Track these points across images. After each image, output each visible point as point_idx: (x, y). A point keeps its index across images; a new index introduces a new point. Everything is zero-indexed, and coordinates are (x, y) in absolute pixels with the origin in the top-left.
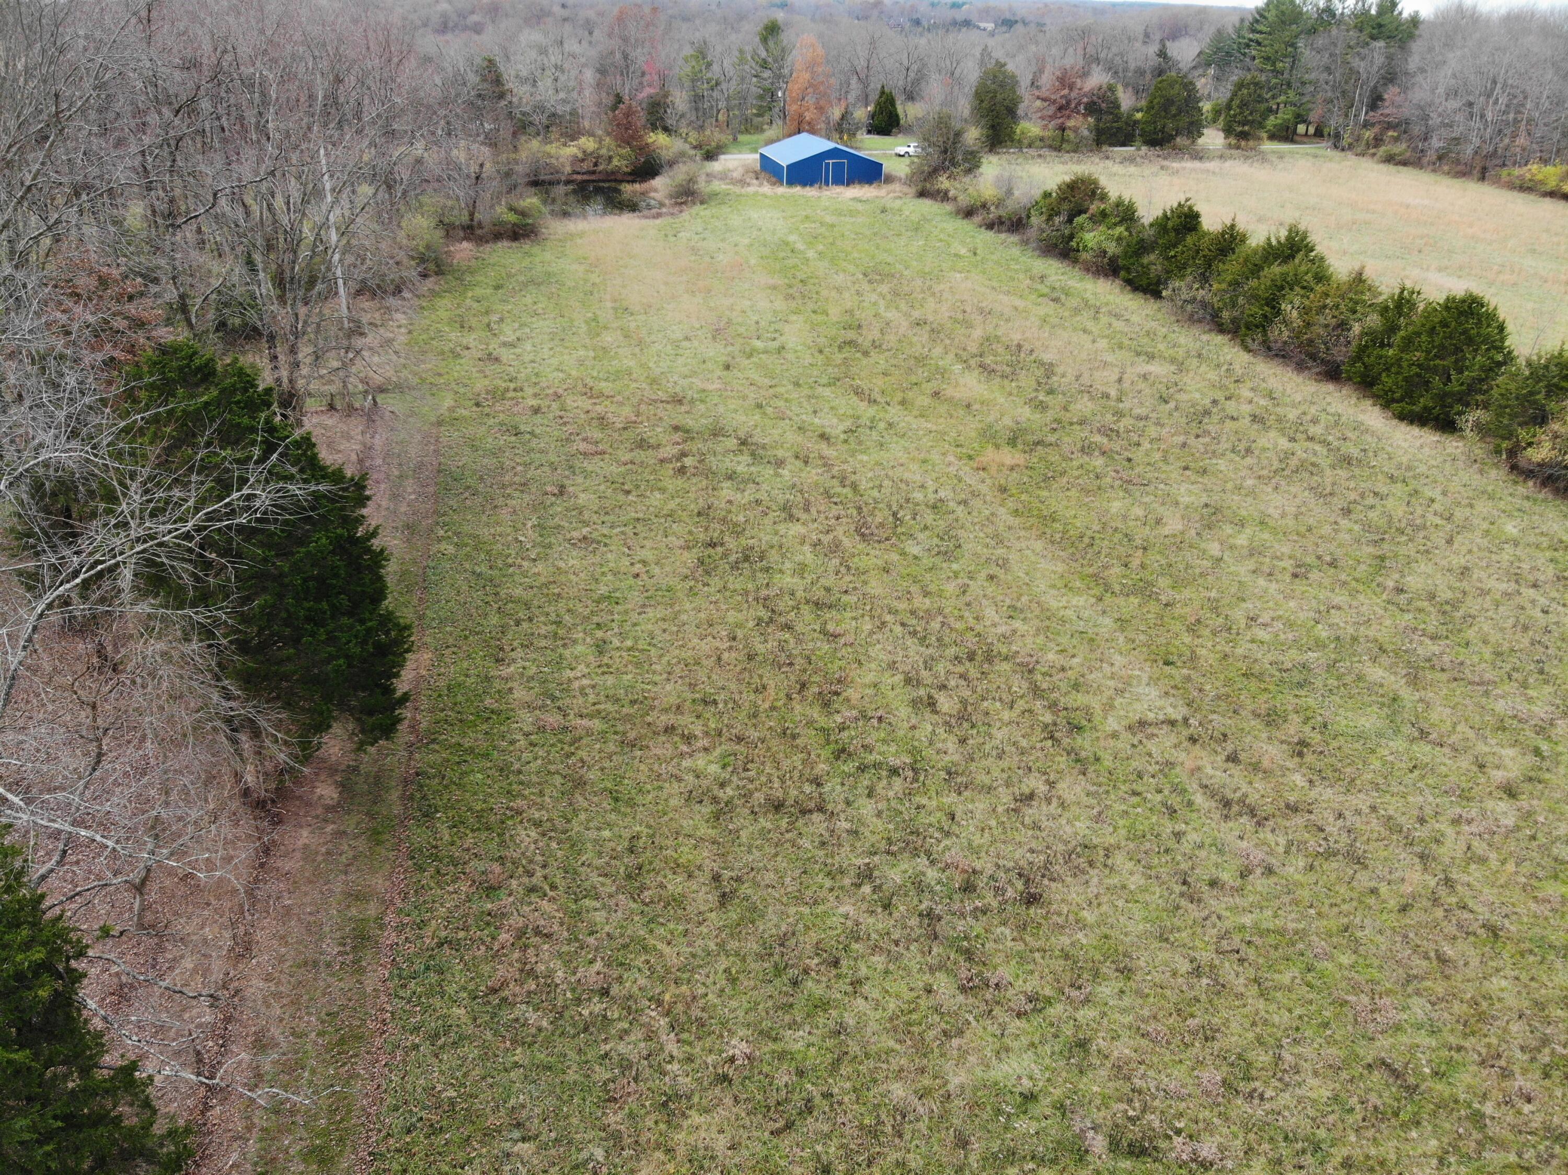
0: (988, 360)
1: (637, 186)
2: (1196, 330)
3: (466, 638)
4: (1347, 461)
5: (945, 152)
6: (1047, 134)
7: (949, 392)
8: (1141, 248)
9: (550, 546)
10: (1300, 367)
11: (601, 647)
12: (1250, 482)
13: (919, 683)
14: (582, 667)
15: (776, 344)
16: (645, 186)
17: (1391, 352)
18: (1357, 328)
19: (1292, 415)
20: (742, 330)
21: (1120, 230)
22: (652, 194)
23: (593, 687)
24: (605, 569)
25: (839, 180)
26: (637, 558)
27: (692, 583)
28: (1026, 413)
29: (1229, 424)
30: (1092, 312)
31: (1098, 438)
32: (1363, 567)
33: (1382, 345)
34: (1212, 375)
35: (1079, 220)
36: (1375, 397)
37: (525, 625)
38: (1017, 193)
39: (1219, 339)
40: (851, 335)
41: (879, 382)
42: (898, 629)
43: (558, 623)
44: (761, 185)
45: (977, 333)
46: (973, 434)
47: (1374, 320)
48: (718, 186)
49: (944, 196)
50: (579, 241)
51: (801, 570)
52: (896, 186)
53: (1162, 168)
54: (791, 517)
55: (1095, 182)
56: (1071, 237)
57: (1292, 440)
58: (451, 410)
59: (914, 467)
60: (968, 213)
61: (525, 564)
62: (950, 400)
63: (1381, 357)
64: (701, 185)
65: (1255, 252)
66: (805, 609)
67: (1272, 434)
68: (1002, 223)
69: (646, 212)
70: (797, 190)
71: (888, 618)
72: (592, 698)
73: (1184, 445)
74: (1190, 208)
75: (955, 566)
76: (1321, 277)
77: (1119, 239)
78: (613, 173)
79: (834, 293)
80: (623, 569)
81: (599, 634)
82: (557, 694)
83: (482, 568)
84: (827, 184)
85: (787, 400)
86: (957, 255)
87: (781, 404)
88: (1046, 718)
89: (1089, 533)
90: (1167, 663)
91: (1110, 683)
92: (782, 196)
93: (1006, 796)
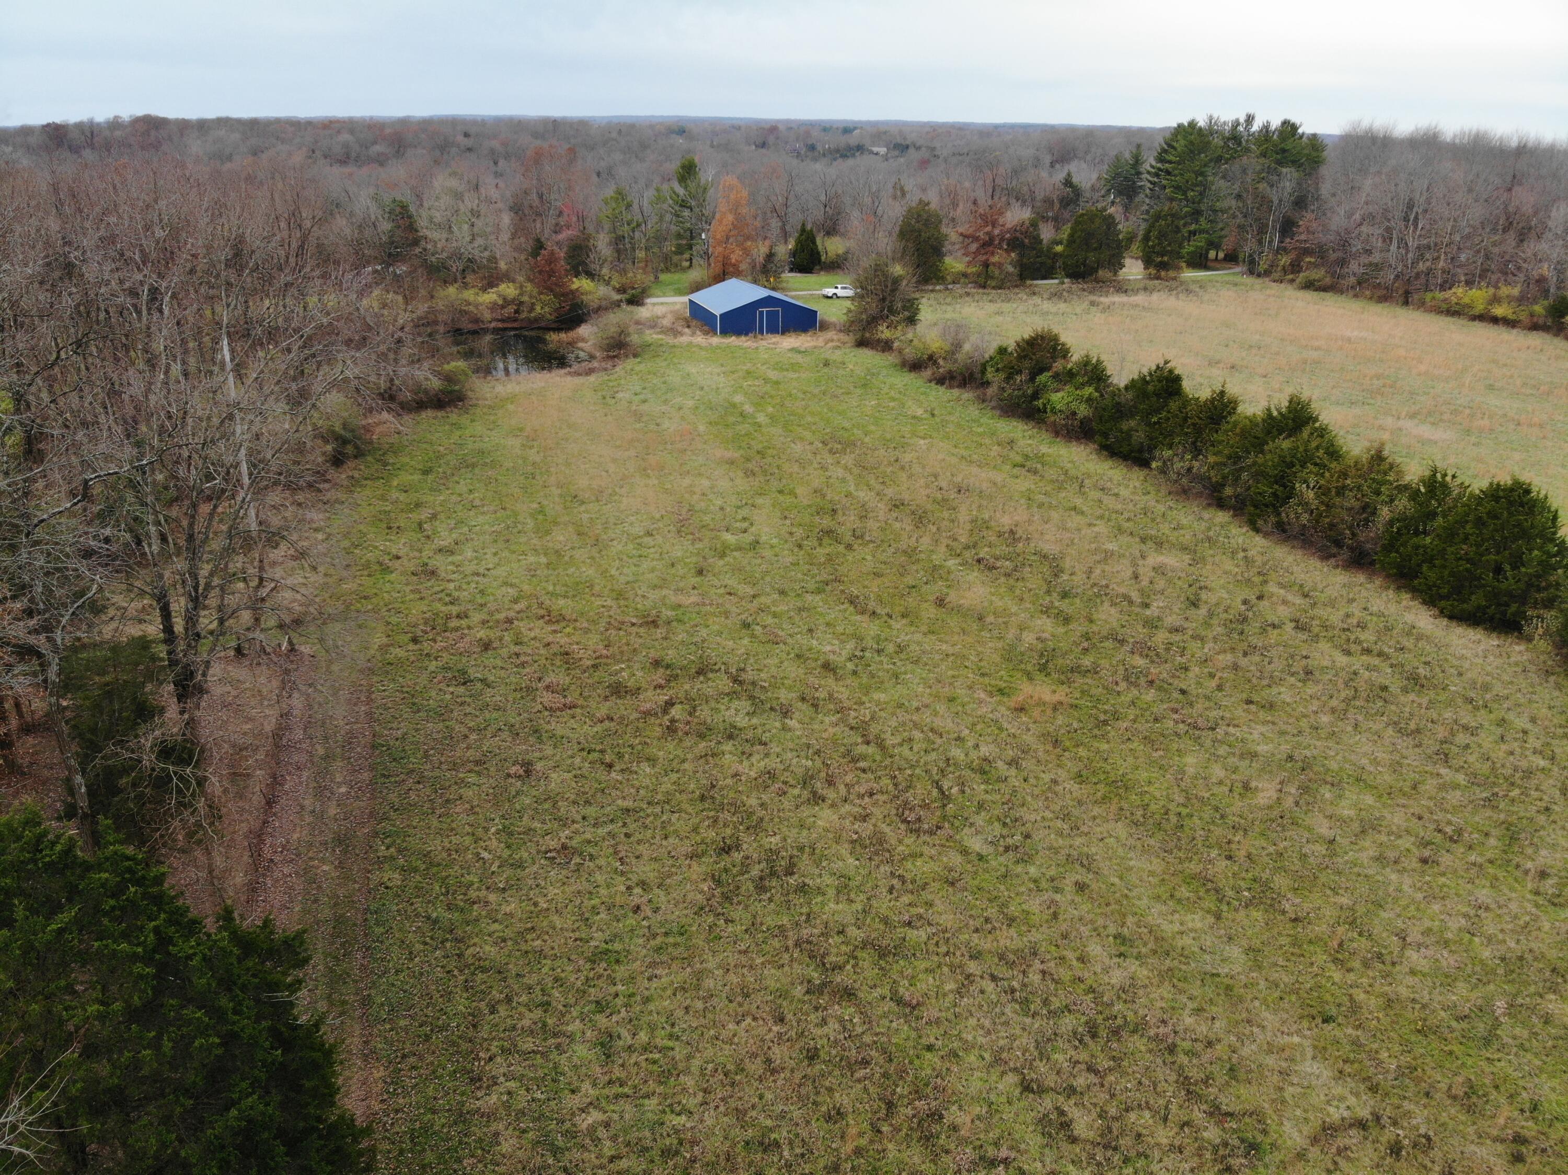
0: (984, 553)
1: (563, 336)
2: (1194, 507)
3: (427, 1038)
4: (1415, 681)
5: (884, 299)
6: (969, 270)
7: (953, 597)
8: (1119, 411)
9: (520, 865)
10: (1326, 556)
11: (606, 1045)
12: (1325, 719)
13: (1042, 1091)
14: (586, 1086)
15: (748, 538)
16: (572, 335)
17: (1428, 540)
18: (1385, 513)
19: (1335, 617)
20: (707, 519)
21: (1089, 391)
22: (580, 345)
23: (607, 1125)
24: (596, 902)
25: (773, 330)
26: (635, 878)
27: (711, 919)
28: (1046, 625)
29: (1274, 634)
30: (1076, 486)
31: (1139, 662)
32: (1492, 841)
33: (1417, 533)
34: (1229, 565)
35: (1043, 378)
36: (1415, 592)
37: (503, 1010)
38: (967, 347)
39: (1222, 517)
40: (826, 522)
41: (874, 586)
42: (989, 986)
43: (546, 1006)
44: (693, 334)
45: (963, 516)
46: (996, 658)
47: (1403, 503)
48: (651, 336)
49: (886, 346)
50: (511, 407)
51: (844, 889)
52: (831, 334)
54: (817, 799)
55: (1055, 339)
56: (1036, 396)
57: (1348, 653)
58: (384, 649)
59: (941, 708)
60: (915, 366)
61: (492, 897)
62: (958, 610)
63: (1417, 547)
64: (634, 339)
65: (1252, 420)
66: (866, 958)
67: (1324, 645)
68: (952, 378)
69: (576, 367)
70: (732, 340)
71: (973, 967)
72: (608, 1149)
73: (1236, 667)
74: (1171, 371)
75: (1032, 870)
76: (1334, 453)
77: (1089, 400)
78: (536, 321)
79: (796, 468)
80: (619, 900)
81: (602, 1021)
82: (560, 1141)
83: (438, 912)
84: (761, 332)
85: (775, 615)
86: (914, 417)
87: (769, 620)
88: (1212, 1134)
89: (1172, 806)
90: (1326, 1021)
91: (1270, 1061)
92: (718, 347)
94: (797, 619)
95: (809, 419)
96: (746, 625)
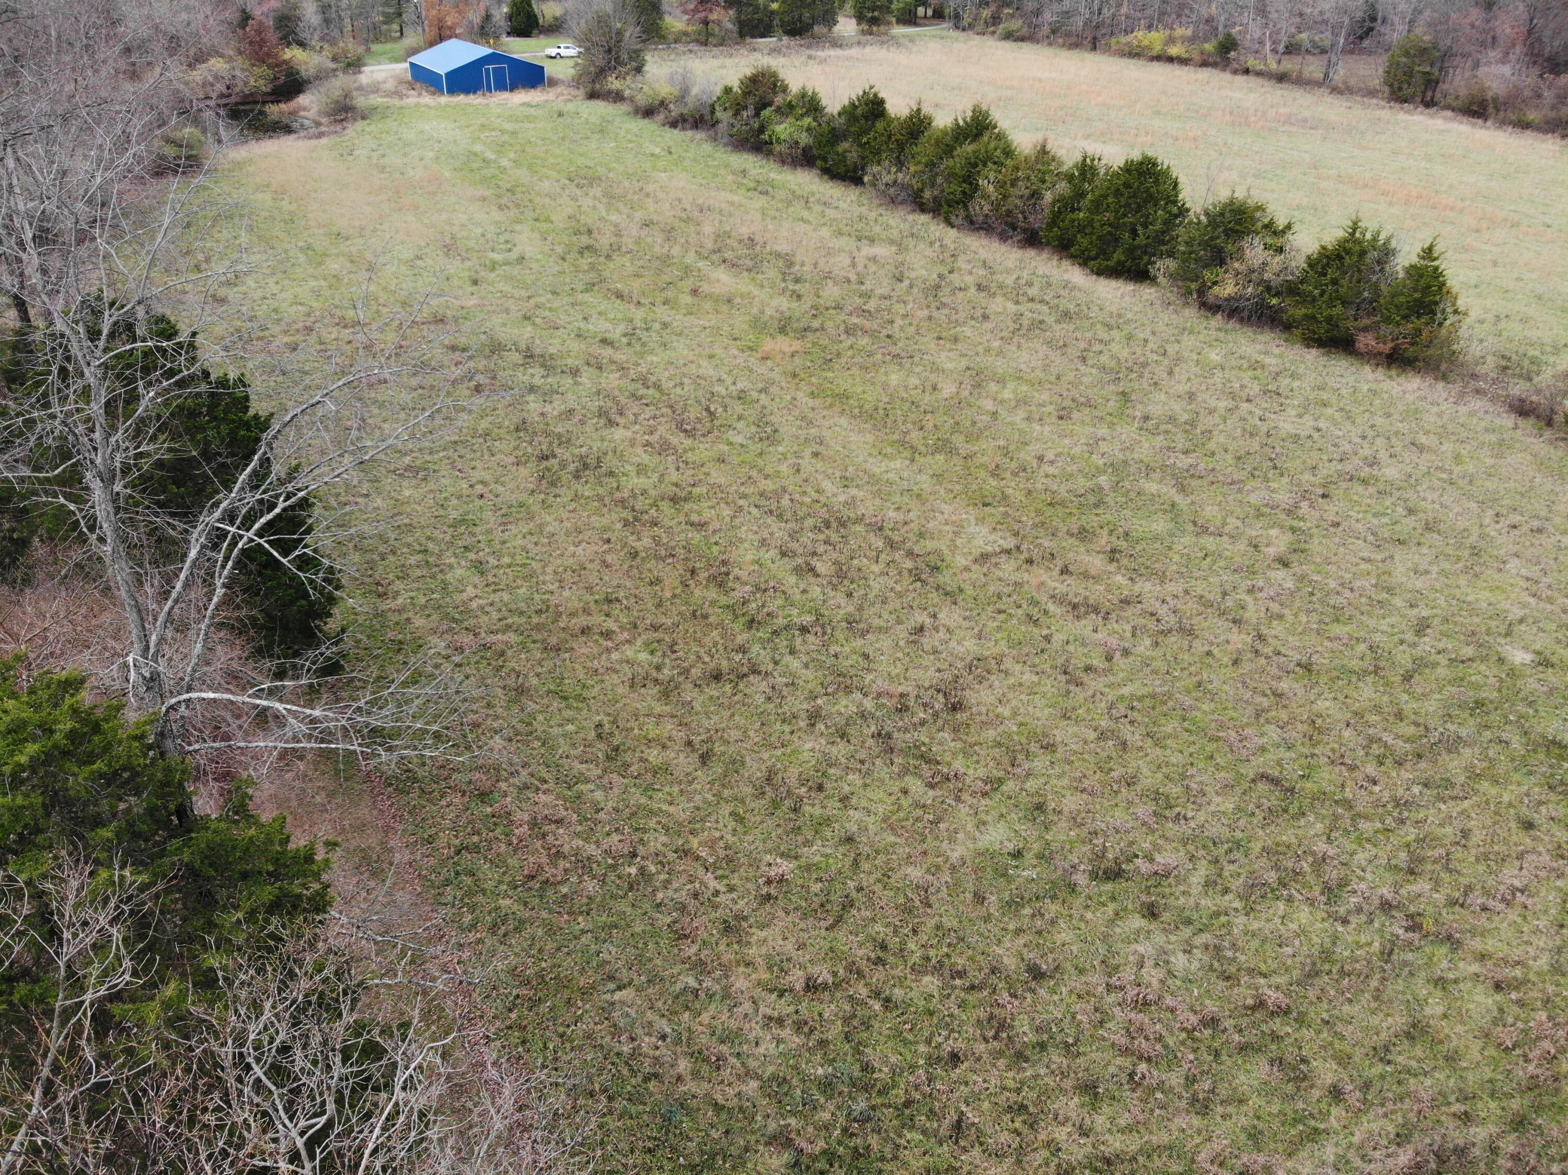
0: (728, 255)
1: (283, 106)
2: (901, 212)
4: (1066, 316)
5: (609, 51)
6: (690, 29)
7: (705, 288)
8: (834, 136)
9: (377, 480)
10: (1003, 238)
11: (479, 567)
12: (996, 344)
14: (470, 589)
15: (514, 255)
16: (292, 105)
17: (1081, 215)
18: (1048, 197)
19: (1010, 280)
20: (471, 243)
21: (807, 121)
22: (302, 113)
23: (492, 604)
25: (501, 86)
26: (474, 480)
27: (542, 496)
28: (784, 303)
29: (960, 295)
30: (803, 202)
31: (855, 320)
32: (1111, 403)
33: (1073, 210)
34: (929, 252)
35: (766, 113)
36: (1072, 257)
37: (391, 558)
38: (695, 91)
39: (923, 218)
40: (585, 240)
41: (635, 284)
42: (755, 511)
44: (420, 95)
45: (707, 230)
46: (745, 327)
47: (1063, 187)
48: (376, 100)
49: (617, 97)
50: (251, 169)
51: (641, 470)
52: (559, 89)
53: (810, 57)
54: (611, 423)
55: (774, 75)
56: (762, 129)
57: (1017, 303)
59: (704, 363)
60: (648, 112)
61: (360, 500)
62: (710, 296)
63: (1073, 221)
64: (360, 101)
65: (944, 132)
66: (665, 505)
67: (999, 299)
68: (684, 121)
69: (303, 133)
70: (461, 98)
71: (741, 502)
72: (495, 615)
73: (930, 318)
74: (875, 95)
75: (780, 449)
76: (1008, 152)
77: (809, 129)
78: (252, 94)
79: (548, 201)
80: (465, 492)
81: (472, 556)
82: (457, 616)
84: (490, 90)
85: (550, 309)
86: (652, 155)
87: (547, 313)
88: (909, 564)
89: (881, 405)
90: (985, 505)
91: (947, 528)
92: (447, 106)
93: (902, 633)
94: (571, 311)
95: (552, 161)
96: (526, 318)
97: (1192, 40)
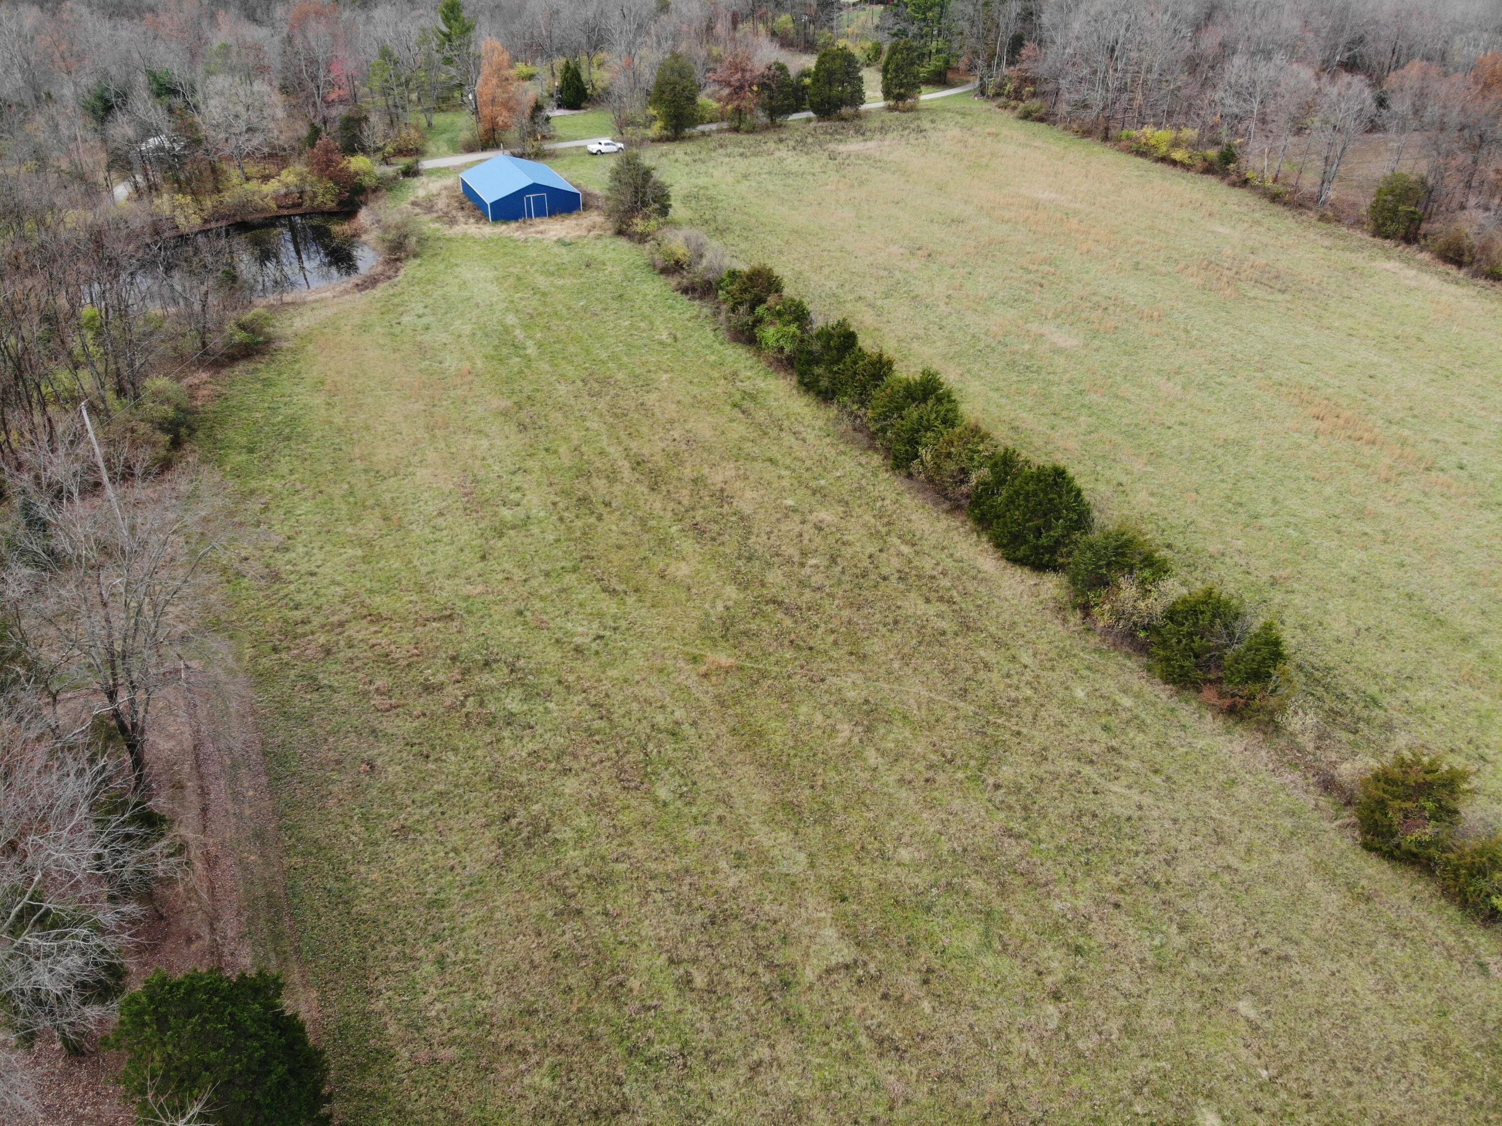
0: (699, 516)
1: (346, 227)
3: (338, 970)
5: (636, 191)
7: (672, 568)
8: (812, 357)
9: (376, 844)
11: (441, 962)
12: (897, 665)
13: (679, 963)
14: (432, 989)
15: (521, 512)
16: (354, 224)
17: (999, 502)
18: (974, 477)
19: (928, 566)
20: (487, 491)
21: (794, 329)
22: (362, 240)
23: (445, 1011)
24: (426, 866)
25: (540, 213)
26: (450, 846)
27: (498, 871)
28: (732, 592)
29: (882, 586)
32: (973, 762)
33: (992, 495)
34: (868, 516)
35: (760, 310)
37: (379, 948)
40: (583, 487)
41: (616, 560)
42: (659, 898)
43: (404, 941)
44: (468, 221)
45: (687, 473)
46: (695, 627)
47: (987, 470)
48: (426, 225)
49: (641, 240)
51: (579, 842)
52: (595, 217)
54: (566, 770)
55: (770, 273)
56: (754, 326)
58: (253, 658)
59: (654, 679)
60: (664, 271)
61: (363, 869)
62: (674, 581)
63: (992, 506)
64: (413, 230)
66: (589, 888)
67: (913, 595)
68: (694, 290)
70: (503, 231)
71: (651, 885)
72: (446, 1024)
73: (850, 622)
74: (848, 328)
75: (694, 809)
76: (957, 417)
77: (794, 338)
78: (320, 210)
79: (560, 418)
80: (441, 863)
81: (437, 946)
82: (420, 1023)
83: (331, 883)
84: (530, 217)
85: (541, 599)
86: (660, 343)
87: (537, 605)
88: (766, 978)
89: (785, 749)
90: (842, 901)
91: (806, 930)
92: (491, 240)
93: (742, 1072)
94: (557, 601)
95: (572, 349)
96: (520, 612)
97: (1194, 145)
